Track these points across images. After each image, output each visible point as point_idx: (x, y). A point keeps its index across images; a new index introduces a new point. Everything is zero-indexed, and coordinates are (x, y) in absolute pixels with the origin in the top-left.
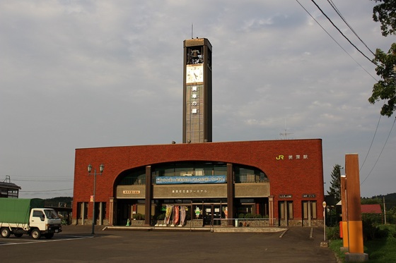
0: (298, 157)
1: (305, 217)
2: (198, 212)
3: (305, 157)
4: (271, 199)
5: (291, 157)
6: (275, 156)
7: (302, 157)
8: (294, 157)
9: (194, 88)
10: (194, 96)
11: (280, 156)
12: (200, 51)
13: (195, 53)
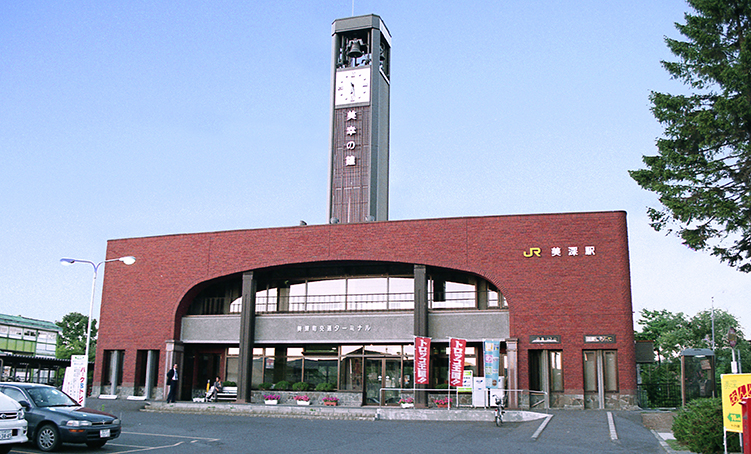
0: (573, 251)
1: (591, 387)
3: (589, 250)
4: (512, 347)
5: (556, 251)
6: (522, 250)
7: (582, 250)
8: (565, 252)
9: (351, 115)
10: (351, 130)
11: (531, 249)
12: (365, 41)
13: (354, 45)
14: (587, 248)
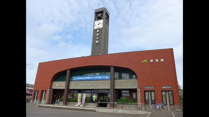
0: (157, 60)
1: (165, 103)
2: (94, 98)
3: (162, 60)
4: (138, 90)
5: (152, 61)
6: (141, 61)
7: (159, 60)
8: (154, 61)
9: (98, 31)
10: (98, 34)
11: (144, 61)
12: (102, 14)
13: (99, 15)
14: (161, 60)
